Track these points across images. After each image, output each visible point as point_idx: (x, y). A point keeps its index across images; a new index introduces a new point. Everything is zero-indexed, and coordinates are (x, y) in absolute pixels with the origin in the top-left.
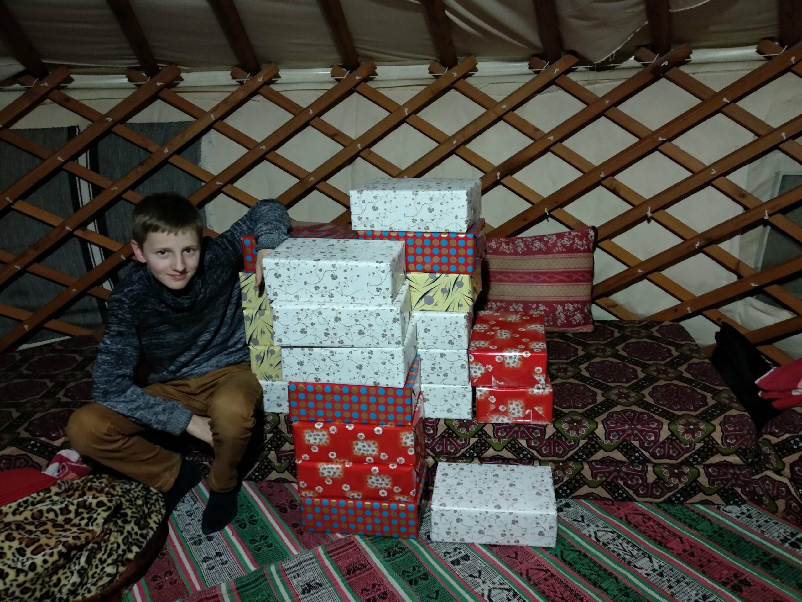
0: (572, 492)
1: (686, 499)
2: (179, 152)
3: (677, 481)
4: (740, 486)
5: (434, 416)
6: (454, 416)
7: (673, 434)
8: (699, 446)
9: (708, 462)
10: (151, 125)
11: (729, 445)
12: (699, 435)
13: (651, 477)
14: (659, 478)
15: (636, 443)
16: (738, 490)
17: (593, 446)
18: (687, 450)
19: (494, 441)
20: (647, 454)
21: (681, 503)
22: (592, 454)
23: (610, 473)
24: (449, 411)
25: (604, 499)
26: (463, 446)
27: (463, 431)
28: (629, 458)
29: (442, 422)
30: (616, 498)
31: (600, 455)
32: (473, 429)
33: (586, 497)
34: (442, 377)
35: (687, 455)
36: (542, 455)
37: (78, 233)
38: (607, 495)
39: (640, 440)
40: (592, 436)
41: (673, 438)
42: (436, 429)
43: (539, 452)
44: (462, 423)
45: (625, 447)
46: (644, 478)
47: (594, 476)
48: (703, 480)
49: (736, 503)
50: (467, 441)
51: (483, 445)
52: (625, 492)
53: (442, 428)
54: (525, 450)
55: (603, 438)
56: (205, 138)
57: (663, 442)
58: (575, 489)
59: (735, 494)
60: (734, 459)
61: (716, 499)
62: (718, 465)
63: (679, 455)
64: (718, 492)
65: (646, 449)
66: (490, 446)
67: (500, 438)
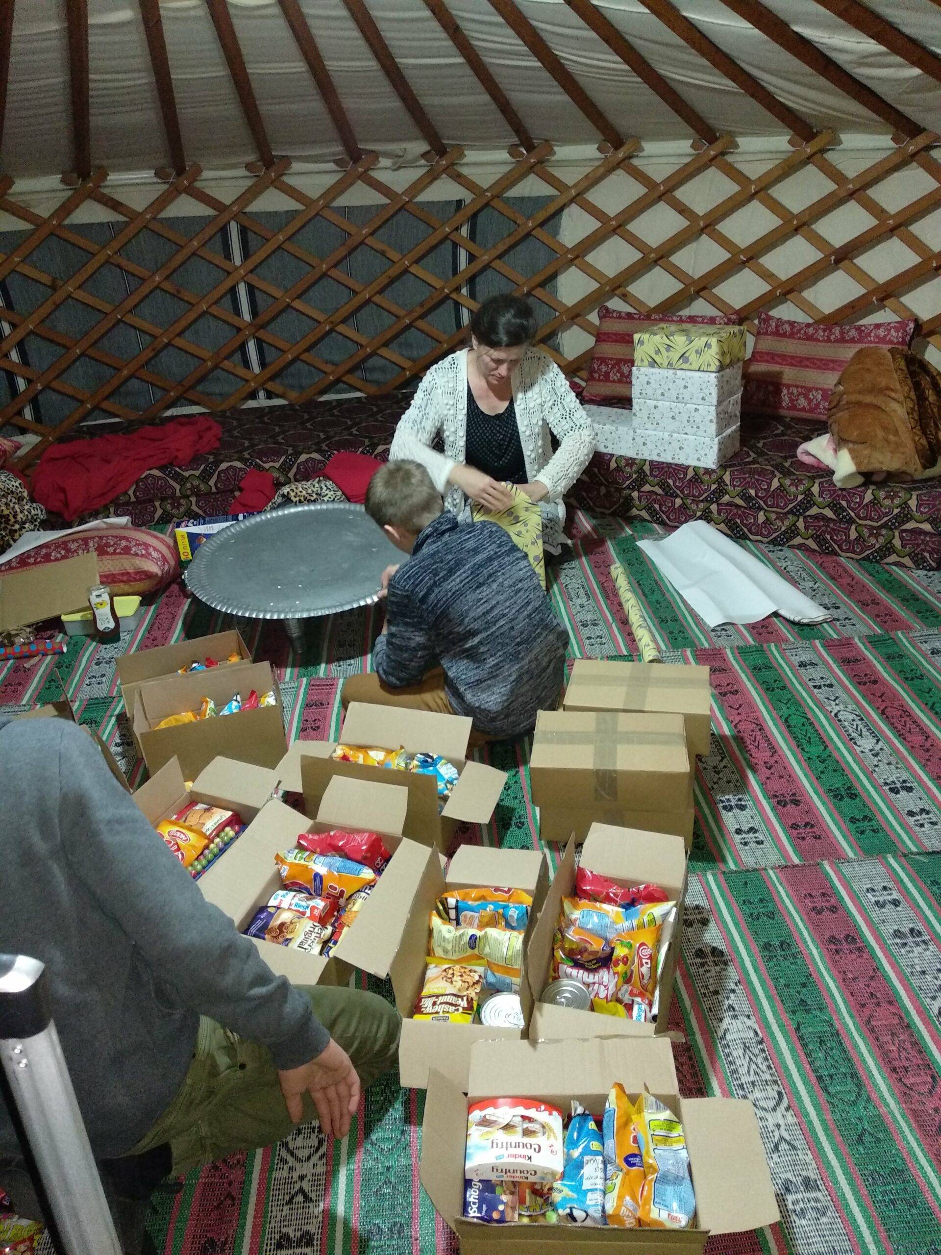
0: (788, 541)
1: (881, 559)
2: (542, 225)
3: (874, 541)
4: (928, 552)
5: (686, 463)
6: (702, 465)
7: (875, 498)
8: (896, 511)
9: (904, 527)
10: (522, 199)
11: (922, 513)
12: (897, 501)
13: (853, 535)
14: (860, 536)
15: (844, 503)
16: (927, 555)
17: (808, 502)
18: (886, 514)
19: (730, 489)
20: (853, 514)
21: (877, 562)
22: (808, 509)
23: (820, 527)
24: (698, 459)
25: (814, 551)
26: (705, 491)
27: (706, 477)
28: (838, 516)
29: (691, 469)
30: (823, 551)
31: (814, 511)
32: (714, 476)
33: (799, 547)
34: (695, 429)
35: (885, 519)
36: (768, 506)
37: (454, 296)
38: (816, 548)
39: (848, 501)
40: (808, 493)
41: (875, 501)
42: (685, 475)
43: (765, 503)
44: (708, 471)
45: (835, 505)
46: (847, 535)
47: (806, 528)
48: (897, 542)
49: (924, 568)
50: (709, 486)
51: (721, 491)
52: (831, 546)
53: (691, 473)
54: (753, 499)
55: (817, 495)
56: (566, 212)
57: (867, 505)
58: (791, 539)
59: (924, 559)
60: (927, 527)
61: (907, 561)
62: (912, 531)
63: (880, 518)
64: (909, 555)
65: (853, 509)
66: (727, 493)
67: (735, 486)
